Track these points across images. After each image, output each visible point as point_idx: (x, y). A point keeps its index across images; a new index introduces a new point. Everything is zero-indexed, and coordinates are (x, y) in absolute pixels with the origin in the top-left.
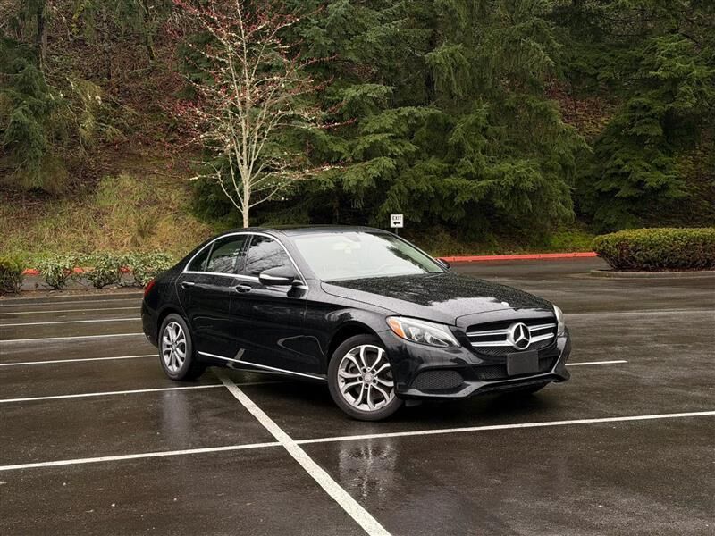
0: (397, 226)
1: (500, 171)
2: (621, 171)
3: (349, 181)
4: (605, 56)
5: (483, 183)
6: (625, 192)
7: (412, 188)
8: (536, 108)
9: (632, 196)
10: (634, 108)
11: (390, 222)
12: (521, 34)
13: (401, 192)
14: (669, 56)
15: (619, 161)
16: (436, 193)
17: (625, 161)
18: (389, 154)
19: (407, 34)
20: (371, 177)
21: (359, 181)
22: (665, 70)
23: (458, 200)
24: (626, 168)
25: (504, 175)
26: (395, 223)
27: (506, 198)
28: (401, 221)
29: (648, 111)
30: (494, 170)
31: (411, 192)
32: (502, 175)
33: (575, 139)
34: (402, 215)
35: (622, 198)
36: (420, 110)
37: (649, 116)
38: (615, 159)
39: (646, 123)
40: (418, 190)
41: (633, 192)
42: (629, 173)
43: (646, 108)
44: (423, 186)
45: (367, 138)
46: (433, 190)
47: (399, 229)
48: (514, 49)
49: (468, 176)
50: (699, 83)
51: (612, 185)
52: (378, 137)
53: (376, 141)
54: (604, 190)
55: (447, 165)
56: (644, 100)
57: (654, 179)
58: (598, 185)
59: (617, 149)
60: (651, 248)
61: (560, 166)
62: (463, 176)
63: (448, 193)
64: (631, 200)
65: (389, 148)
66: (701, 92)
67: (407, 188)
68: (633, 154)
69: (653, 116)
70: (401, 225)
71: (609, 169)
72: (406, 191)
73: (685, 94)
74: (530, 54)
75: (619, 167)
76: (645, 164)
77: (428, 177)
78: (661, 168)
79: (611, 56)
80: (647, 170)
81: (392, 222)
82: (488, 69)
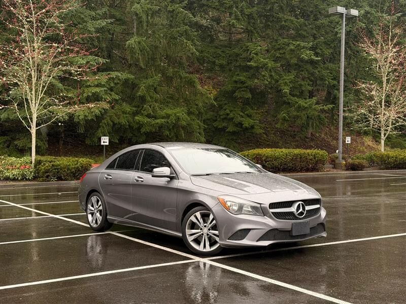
0: (105, 144)
1: (167, 114)
2: (229, 117)
3: (79, 116)
4: (219, 51)
5: (158, 121)
6: (231, 129)
7: (115, 122)
8: (185, 78)
9: (235, 131)
10: (236, 82)
11: (100, 142)
12: (178, 34)
13: (108, 124)
14: (256, 54)
15: (228, 111)
16: (129, 125)
17: (231, 111)
18: (103, 100)
19: (110, 27)
20: (93, 114)
21: (85, 116)
22: (255, 62)
23: (143, 130)
24: (231, 115)
25: (169, 116)
26: (104, 142)
27: (170, 130)
28: (108, 141)
29: (244, 84)
30: (163, 113)
31: (114, 124)
32: (168, 116)
33: (207, 97)
34: (108, 138)
35: (229, 132)
36: (122, 74)
37: (244, 87)
38: (225, 110)
39: (243, 91)
40: (119, 123)
41: (235, 129)
42: (233, 118)
43: (243, 83)
44: (123, 121)
45: (90, 89)
46: (128, 124)
47: (106, 145)
48: (174, 42)
49: (149, 116)
50: (270, 70)
51: (224, 124)
52: (98, 90)
53: (96, 92)
54: (219, 127)
55: (134, 109)
56: (242, 78)
57: (247, 122)
58: (216, 124)
59: (225, 104)
60: (275, 160)
61: (197, 112)
62: (146, 115)
63: (136, 126)
64: (234, 133)
65: (103, 97)
66: (271, 75)
67: (112, 121)
68: (235, 108)
69: (247, 87)
70: (107, 144)
71: (222, 115)
72: (111, 124)
73: (264, 76)
74: (184, 46)
75: (228, 114)
76: (242, 114)
77: (125, 115)
78: (249, 116)
79: (223, 52)
80: (243, 117)
81: (102, 141)
82: (158, 53)
